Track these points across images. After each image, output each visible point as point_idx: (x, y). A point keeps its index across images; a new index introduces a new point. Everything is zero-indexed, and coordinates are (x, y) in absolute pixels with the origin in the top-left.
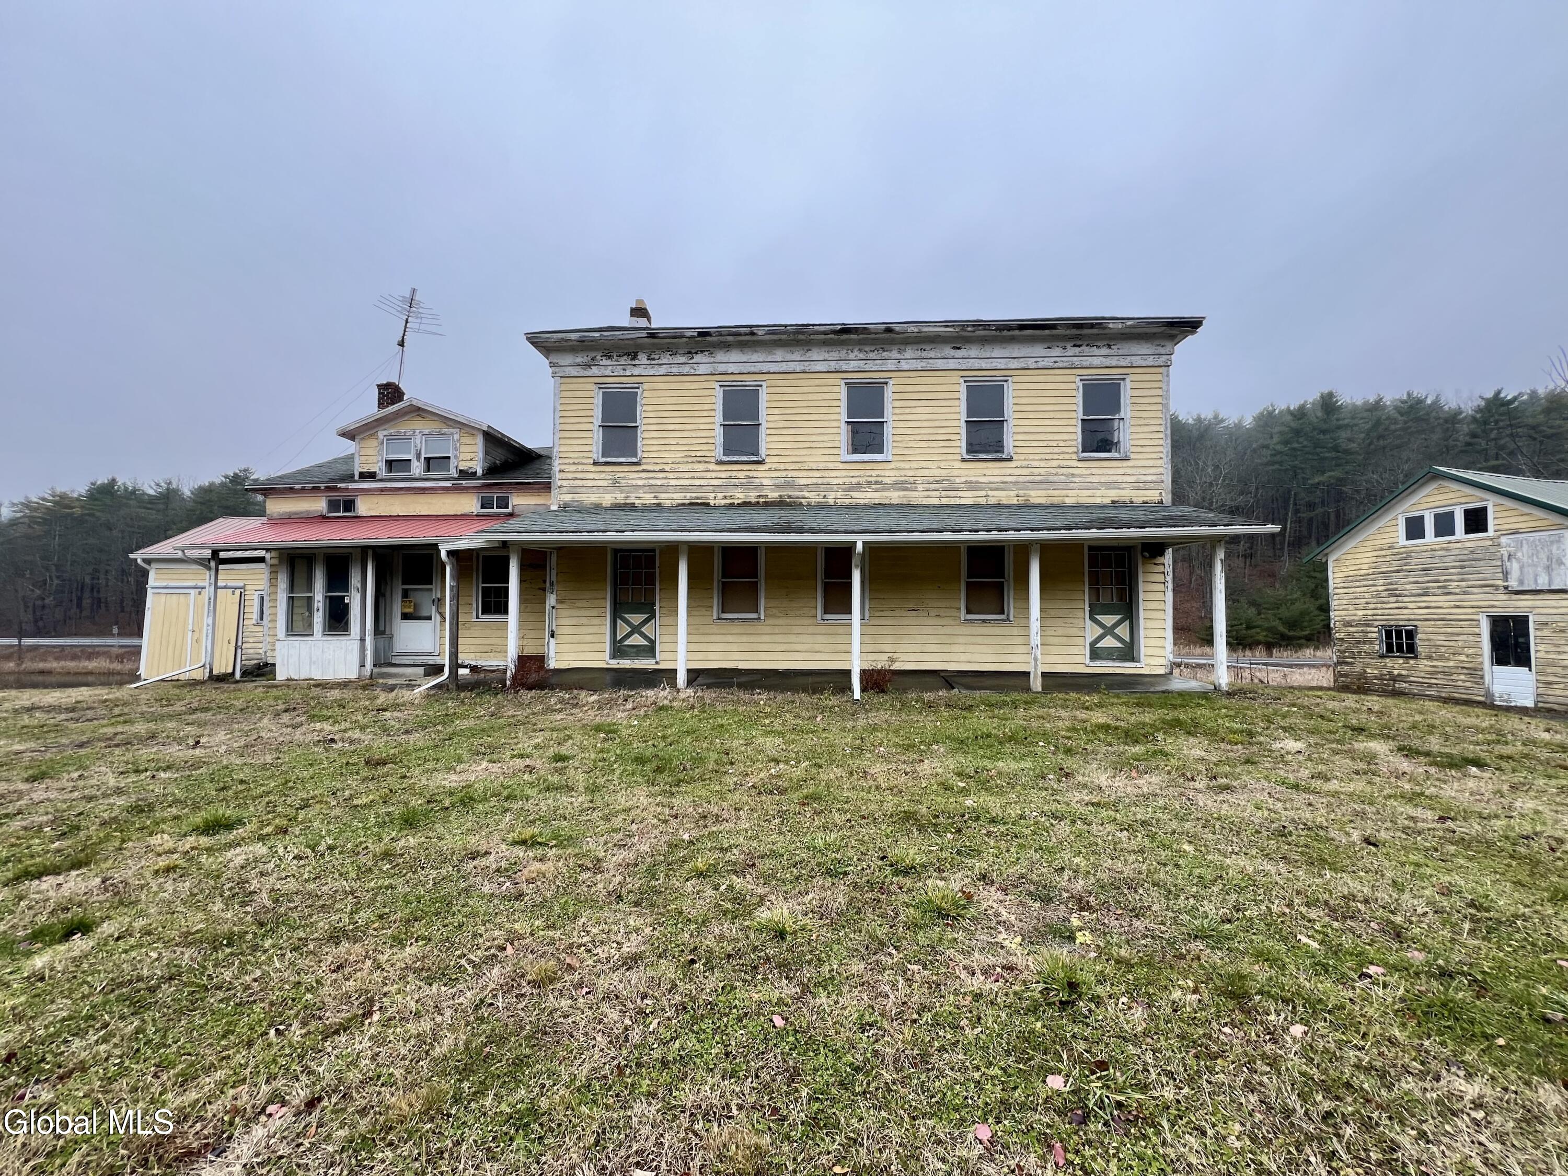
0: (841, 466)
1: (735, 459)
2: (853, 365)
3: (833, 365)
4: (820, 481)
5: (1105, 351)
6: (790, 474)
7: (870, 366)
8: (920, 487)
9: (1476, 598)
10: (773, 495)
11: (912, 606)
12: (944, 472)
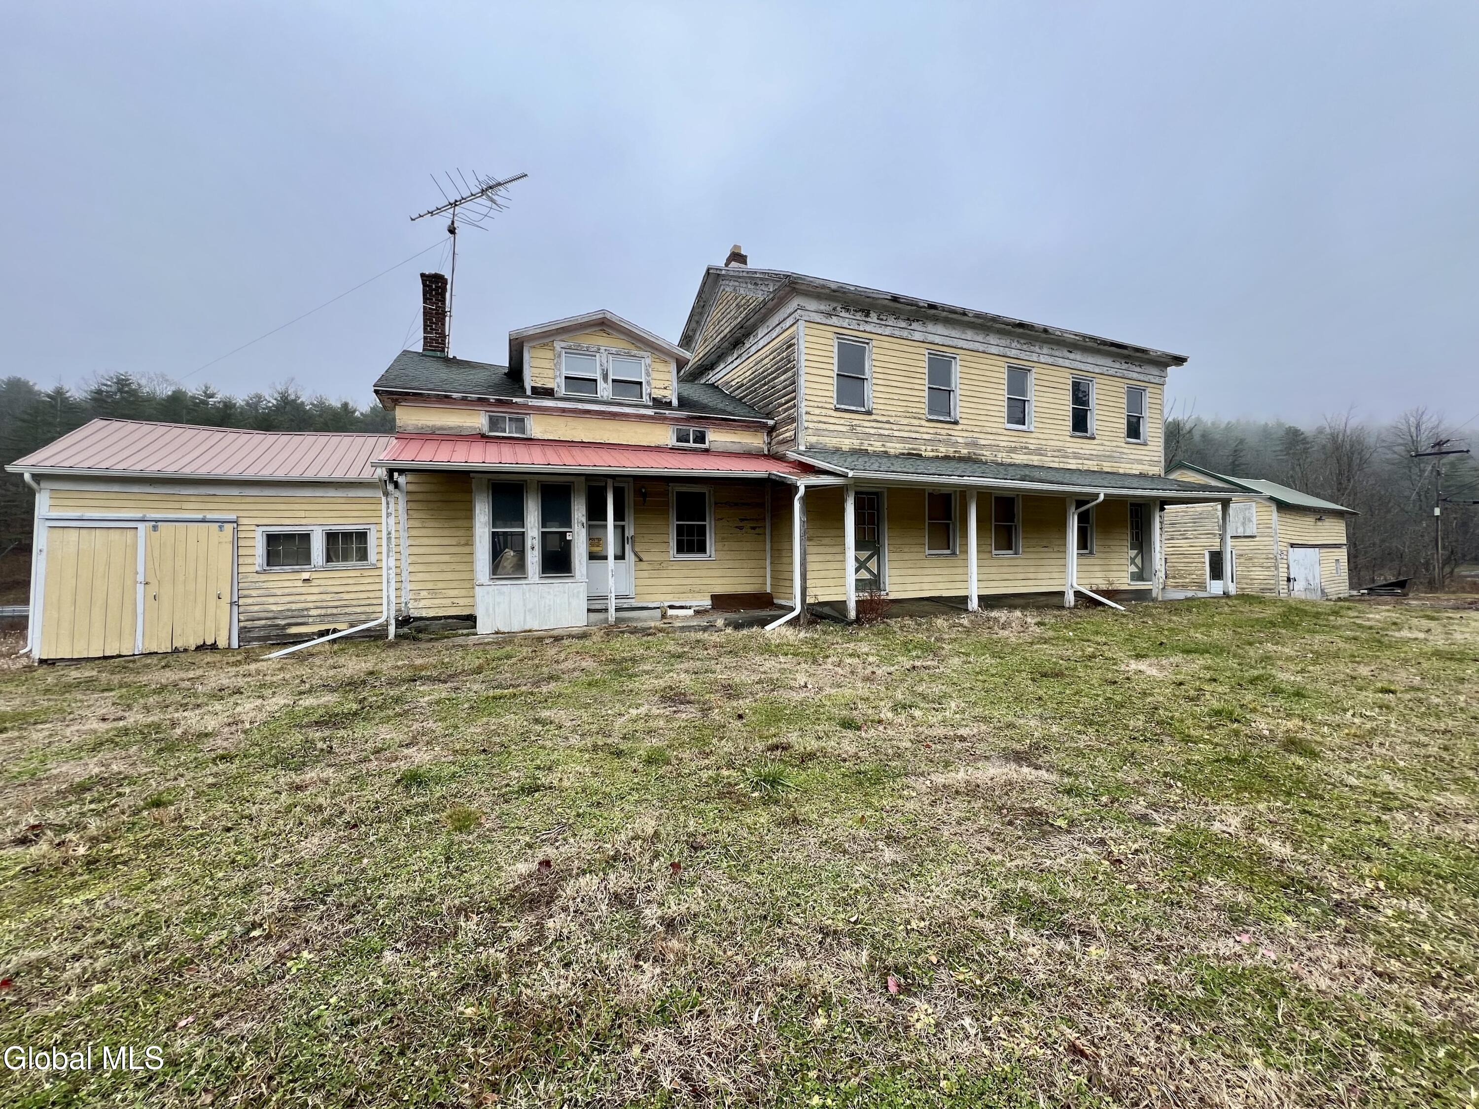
0: (1006, 432)
1: (935, 418)
2: (1014, 353)
3: (1001, 351)
4: (993, 443)
5: (1138, 369)
6: (975, 435)
7: (1023, 355)
8: (1049, 454)
9: (1204, 541)
10: (964, 452)
11: (1045, 544)
12: (1061, 444)
